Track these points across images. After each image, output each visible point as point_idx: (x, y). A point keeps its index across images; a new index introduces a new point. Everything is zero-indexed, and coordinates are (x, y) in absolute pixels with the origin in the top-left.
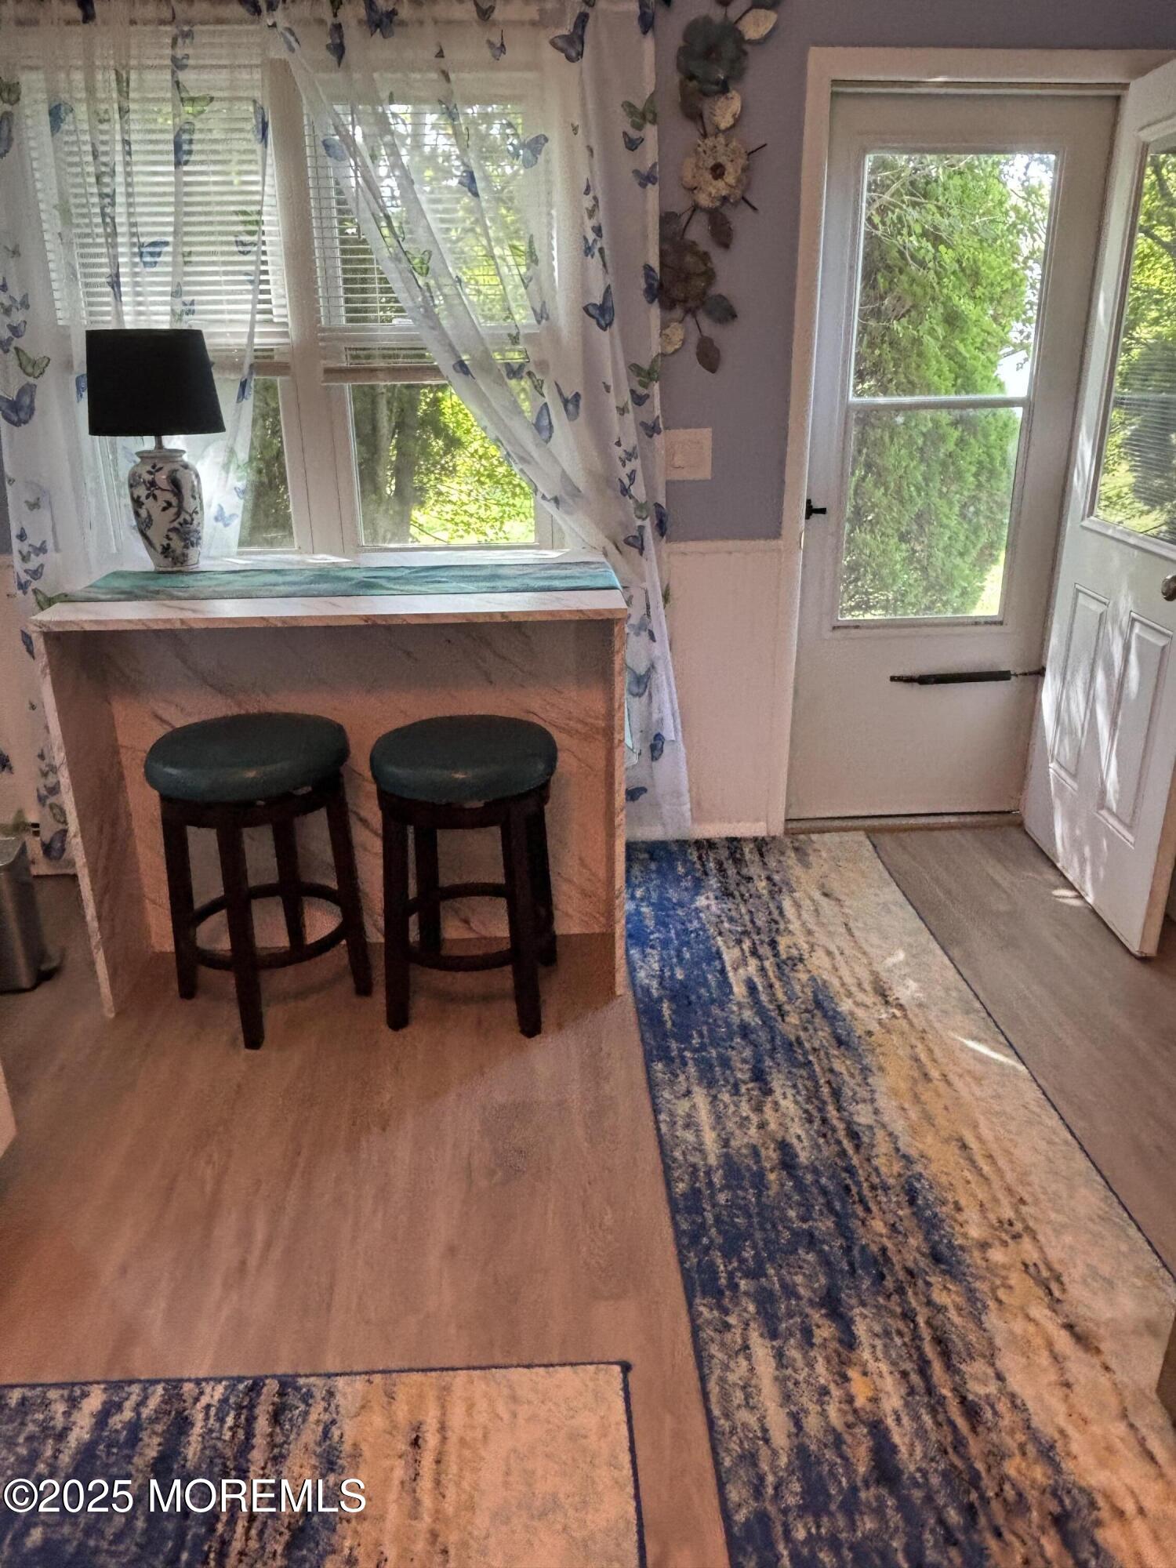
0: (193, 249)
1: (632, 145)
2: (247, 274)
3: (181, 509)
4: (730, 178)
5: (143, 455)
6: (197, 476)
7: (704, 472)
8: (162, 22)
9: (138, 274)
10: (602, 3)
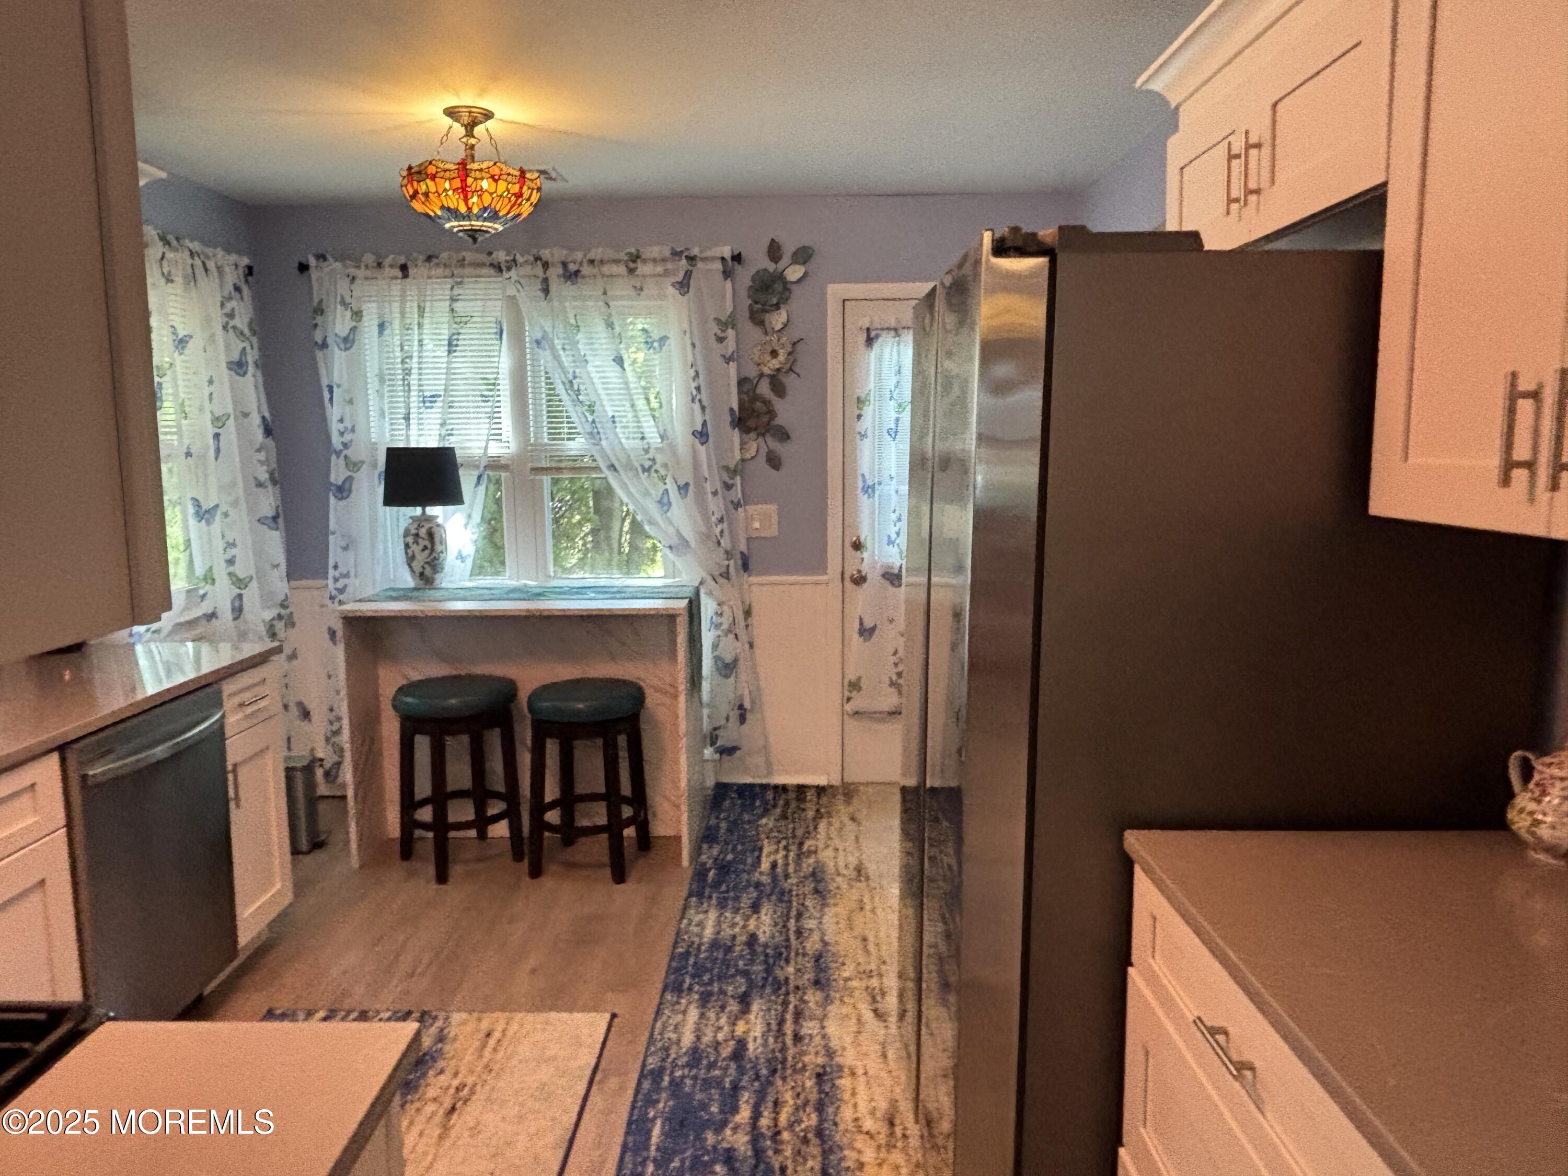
1: (721, 340)
2: (486, 413)
3: (432, 550)
4: (782, 357)
5: (414, 518)
6: (445, 531)
7: (773, 531)
8: (445, 277)
9: (420, 413)
10: (700, 265)
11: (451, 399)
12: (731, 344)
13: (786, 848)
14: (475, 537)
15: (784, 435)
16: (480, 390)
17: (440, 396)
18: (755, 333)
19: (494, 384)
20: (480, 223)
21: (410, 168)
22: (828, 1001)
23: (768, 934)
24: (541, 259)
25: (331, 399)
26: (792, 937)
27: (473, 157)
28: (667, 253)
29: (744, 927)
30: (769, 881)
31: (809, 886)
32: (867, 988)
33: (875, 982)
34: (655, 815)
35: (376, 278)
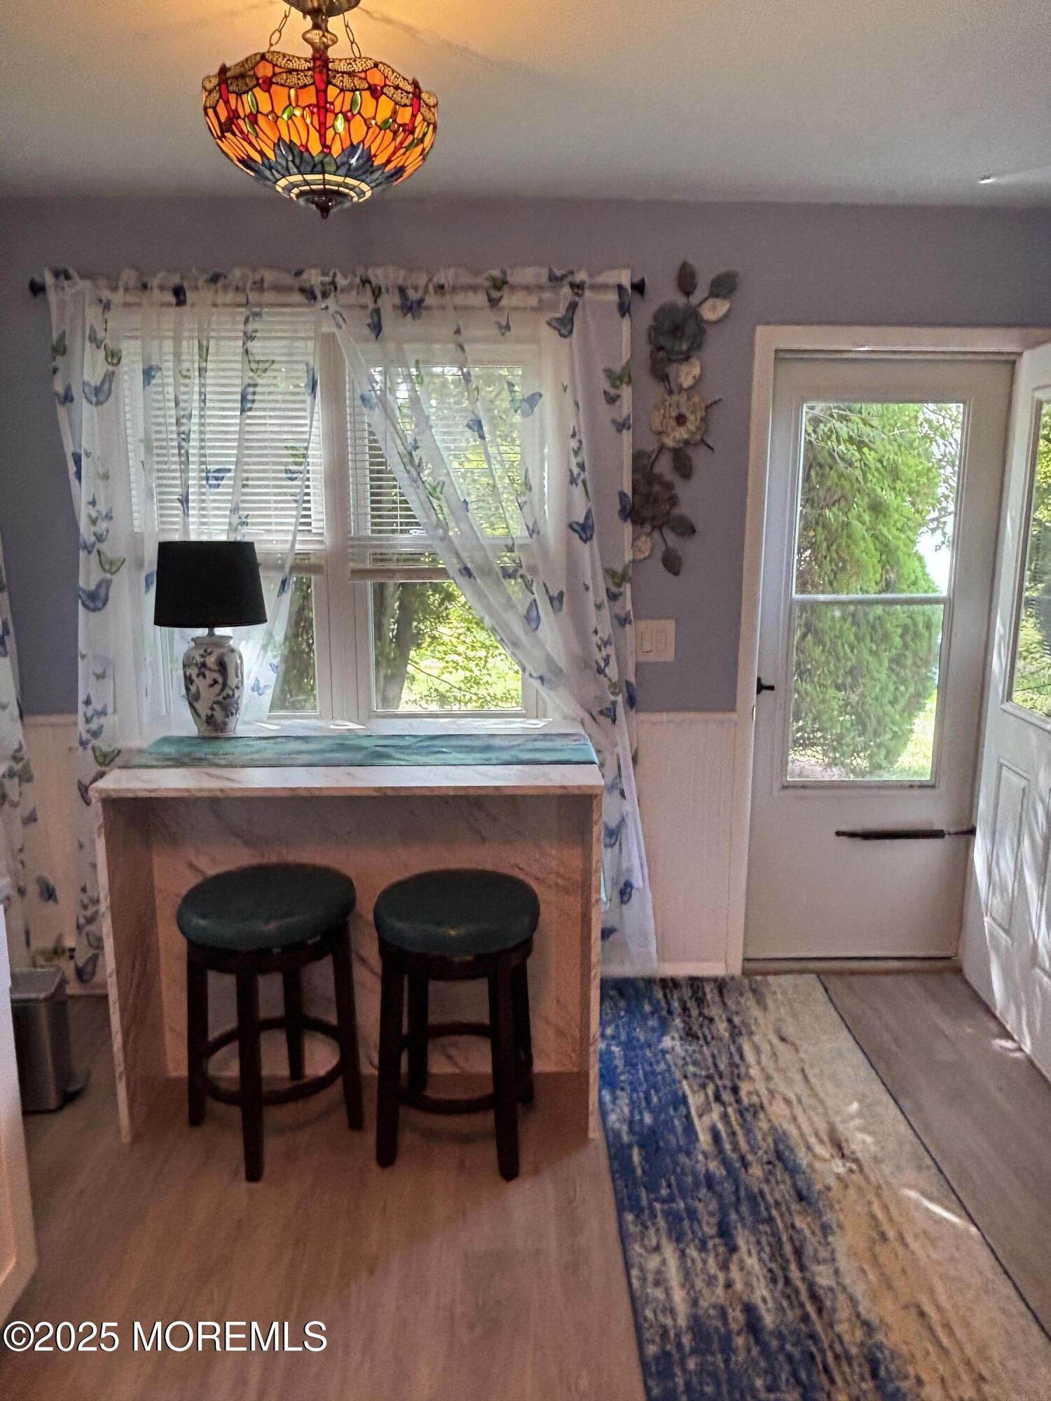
0: (250, 475)
1: (612, 400)
2: (292, 495)
3: (225, 685)
4: (691, 426)
5: (196, 642)
6: (241, 657)
7: (668, 655)
8: (239, 305)
9: (204, 494)
10: (587, 294)
11: (245, 475)
12: (626, 405)
14: (276, 661)
15: (687, 529)
16: (286, 464)
17: (229, 471)
18: (655, 391)
19: (302, 456)
21: (224, 68)
23: (772, 1305)
24: (369, 282)
25: (78, 473)
26: (811, 1310)
28: (544, 280)
29: (729, 1285)
30: (723, 1172)
31: (785, 1184)
35: (139, 305)
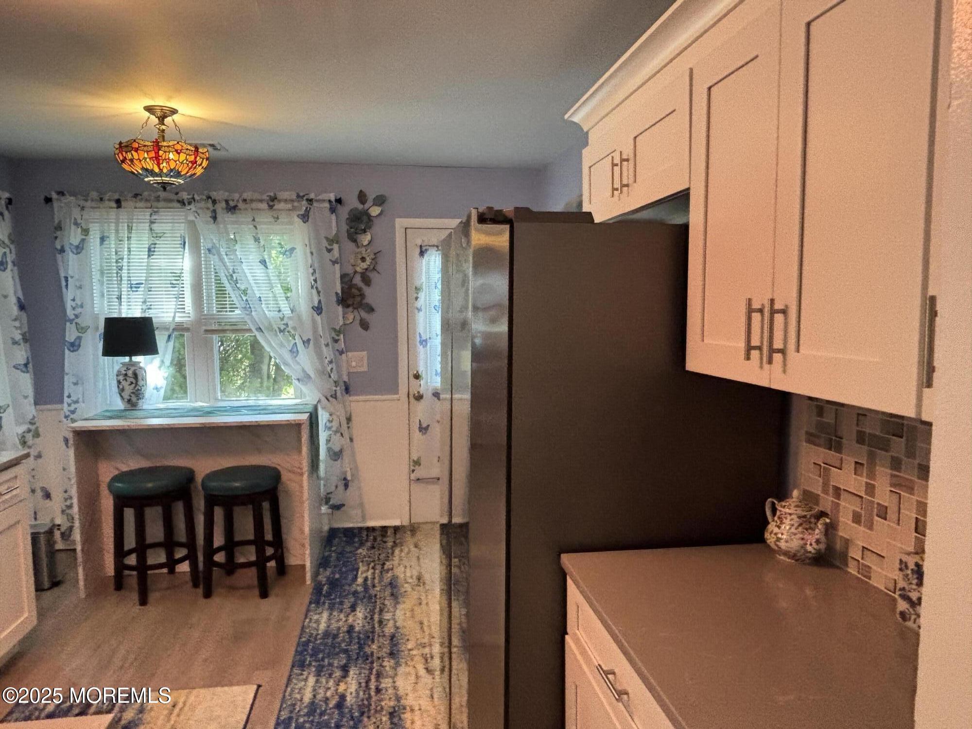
0: (153, 286)
1: (329, 250)
2: (174, 295)
3: (136, 384)
4: (368, 262)
5: (124, 364)
7: (365, 368)
8: (147, 208)
9: (129, 295)
10: (315, 204)
11: (150, 286)
12: (336, 253)
13: (373, 568)
14: (166, 375)
15: (371, 310)
16: (171, 280)
17: (142, 284)
18: (351, 246)
19: (179, 276)
20: (168, 179)
21: (121, 143)
22: (398, 664)
23: (361, 625)
24: (211, 198)
25: (67, 286)
26: (376, 625)
27: (163, 137)
28: (294, 197)
29: (346, 620)
30: (363, 589)
31: (388, 591)
32: (423, 654)
33: (427, 650)
34: (288, 550)
35: (99, 208)
